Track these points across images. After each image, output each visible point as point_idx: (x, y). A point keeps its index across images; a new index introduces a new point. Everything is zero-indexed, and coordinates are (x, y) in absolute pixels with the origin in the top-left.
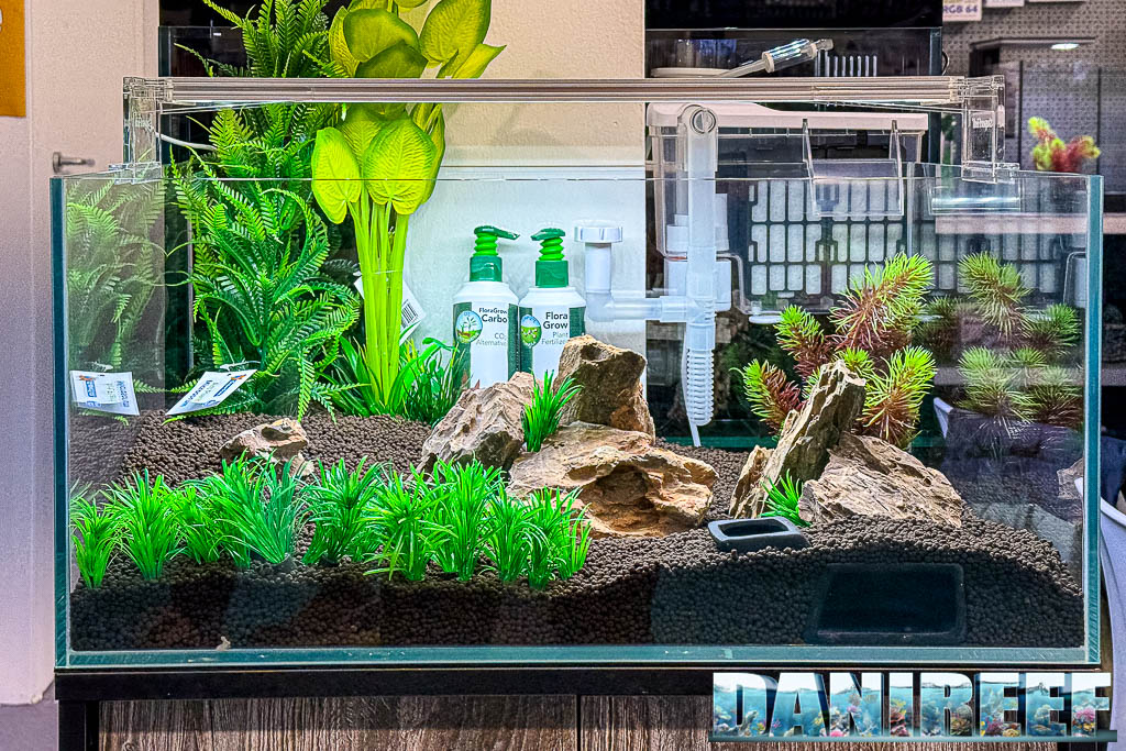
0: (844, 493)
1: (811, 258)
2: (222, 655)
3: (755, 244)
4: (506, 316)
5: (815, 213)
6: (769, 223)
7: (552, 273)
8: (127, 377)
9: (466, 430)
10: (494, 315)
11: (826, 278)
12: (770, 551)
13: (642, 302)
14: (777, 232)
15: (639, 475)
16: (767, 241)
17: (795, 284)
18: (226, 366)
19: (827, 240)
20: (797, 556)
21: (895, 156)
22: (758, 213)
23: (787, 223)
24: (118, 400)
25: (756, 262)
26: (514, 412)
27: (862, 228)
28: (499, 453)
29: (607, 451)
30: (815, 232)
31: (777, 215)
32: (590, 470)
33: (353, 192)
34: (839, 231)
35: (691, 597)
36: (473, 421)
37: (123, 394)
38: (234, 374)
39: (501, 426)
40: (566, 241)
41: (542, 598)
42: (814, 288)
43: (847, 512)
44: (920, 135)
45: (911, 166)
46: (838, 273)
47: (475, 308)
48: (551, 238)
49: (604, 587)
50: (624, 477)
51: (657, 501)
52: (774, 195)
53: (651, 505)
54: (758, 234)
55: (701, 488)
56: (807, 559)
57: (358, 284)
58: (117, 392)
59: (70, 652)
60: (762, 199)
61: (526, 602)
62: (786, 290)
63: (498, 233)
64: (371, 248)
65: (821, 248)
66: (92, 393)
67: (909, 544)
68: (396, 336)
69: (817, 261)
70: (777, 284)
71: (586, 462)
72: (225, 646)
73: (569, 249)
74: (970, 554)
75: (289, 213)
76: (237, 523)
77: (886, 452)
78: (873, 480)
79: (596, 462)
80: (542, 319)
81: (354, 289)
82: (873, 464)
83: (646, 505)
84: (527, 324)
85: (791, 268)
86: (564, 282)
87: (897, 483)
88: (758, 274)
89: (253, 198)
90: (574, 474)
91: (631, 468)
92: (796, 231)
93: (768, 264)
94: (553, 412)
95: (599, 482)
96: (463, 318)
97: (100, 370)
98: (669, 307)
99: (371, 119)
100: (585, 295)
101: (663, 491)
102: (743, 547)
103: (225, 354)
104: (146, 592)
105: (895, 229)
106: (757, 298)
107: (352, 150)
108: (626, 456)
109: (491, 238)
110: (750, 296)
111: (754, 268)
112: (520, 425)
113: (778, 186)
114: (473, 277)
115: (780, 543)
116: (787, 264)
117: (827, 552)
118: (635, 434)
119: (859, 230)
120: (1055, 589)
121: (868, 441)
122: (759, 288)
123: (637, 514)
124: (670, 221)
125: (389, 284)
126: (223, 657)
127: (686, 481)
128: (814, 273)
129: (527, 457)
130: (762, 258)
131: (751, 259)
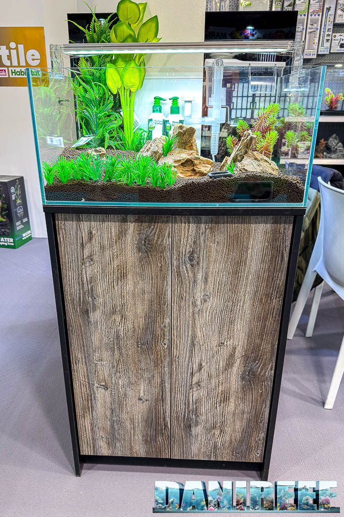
0: (246, 165)
1: (248, 107)
2: (83, 203)
3: (233, 103)
4: (162, 123)
5: (251, 93)
6: (237, 97)
7: (175, 110)
8: (61, 139)
9: (147, 150)
10: (158, 122)
11: (252, 113)
12: (223, 178)
13: (200, 119)
14: (240, 99)
15: (192, 162)
16: (237, 102)
17: (244, 115)
18: (87, 136)
19: (253, 101)
20: (230, 179)
21: (275, 75)
22: (235, 94)
23: (242, 97)
24: (59, 143)
25: (233, 108)
26: (160, 145)
27: (264, 98)
28: (156, 157)
29: (184, 155)
30: (250, 99)
31: (240, 94)
32: (179, 161)
33: (119, 85)
34: (257, 99)
35: (201, 190)
36: (149, 148)
37: (60, 142)
38: (89, 138)
39: (156, 149)
40: (179, 101)
41: (163, 190)
42: (249, 116)
43: (246, 170)
44: (283, 69)
45: (279, 78)
46: (256, 112)
47: (153, 120)
48: (175, 99)
49: (179, 187)
50: (188, 163)
51: (196, 169)
52: (239, 89)
53: (195, 171)
54: (234, 100)
55: (209, 166)
56: (233, 180)
57: (121, 113)
58: (58, 141)
59: (46, 201)
60: (236, 89)
61: (158, 191)
62: (241, 117)
63: (161, 99)
64: (124, 103)
65: (252, 104)
66: (52, 141)
67: (260, 176)
68: (132, 128)
69: (250, 108)
70: (239, 115)
71: (178, 159)
72: (83, 200)
73: (180, 103)
74: (276, 178)
75: (101, 91)
76: (85, 170)
77: (259, 156)
78: (255, 163)
79: (181, 159)
80: (172, 123)
81: (121, 115)
82: (256, 159)
83: (194, 170)
84: (168, 125)
85: (243, 110)
86: (178, 113)
87: (261, 164)
88: (233, 112)
89: (91, 87)
90: (175, 162)
91: (191, 160)
92: (245, 99)
93: (236, 109)
94: (170, 146)
95: (182, 164)
96: (150, 123)
97: (55, 136)
98: (207, 121)
99: (123, 61)
100: (184, 117)
101: (198, 167)
102: (215, 177)
103: (86, 132)
104: (63, 186)
105: (273, 99)
106: (233, 119)
107: (118, 72)
108: (189, 157)
109: (158, 100)
110: (231, 119)
111: (232, 110)
112: (162, 149)
113: (241, 85)
114: (153, 111)
115: (225, 176)
116: (242, 109)
117: (238, 178)
118: (192, 151)
119: (262, 99)
120: (297, 187)
121: (255, 153)
122: (233, 116)
123: (192, 173)
124: (210, 96)
125: (130, 113)
126: (82, 203)
127: (205, 164)
128: (249, 112)
129: (163, 158)
130: (235, 107)
131: (232, 107)
